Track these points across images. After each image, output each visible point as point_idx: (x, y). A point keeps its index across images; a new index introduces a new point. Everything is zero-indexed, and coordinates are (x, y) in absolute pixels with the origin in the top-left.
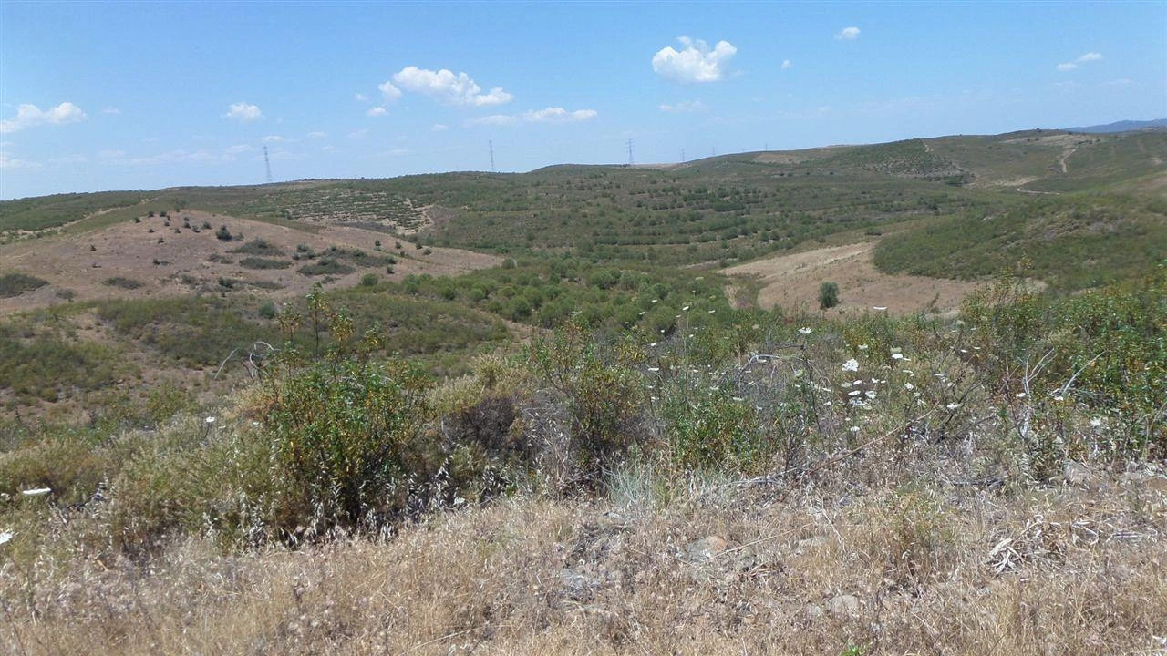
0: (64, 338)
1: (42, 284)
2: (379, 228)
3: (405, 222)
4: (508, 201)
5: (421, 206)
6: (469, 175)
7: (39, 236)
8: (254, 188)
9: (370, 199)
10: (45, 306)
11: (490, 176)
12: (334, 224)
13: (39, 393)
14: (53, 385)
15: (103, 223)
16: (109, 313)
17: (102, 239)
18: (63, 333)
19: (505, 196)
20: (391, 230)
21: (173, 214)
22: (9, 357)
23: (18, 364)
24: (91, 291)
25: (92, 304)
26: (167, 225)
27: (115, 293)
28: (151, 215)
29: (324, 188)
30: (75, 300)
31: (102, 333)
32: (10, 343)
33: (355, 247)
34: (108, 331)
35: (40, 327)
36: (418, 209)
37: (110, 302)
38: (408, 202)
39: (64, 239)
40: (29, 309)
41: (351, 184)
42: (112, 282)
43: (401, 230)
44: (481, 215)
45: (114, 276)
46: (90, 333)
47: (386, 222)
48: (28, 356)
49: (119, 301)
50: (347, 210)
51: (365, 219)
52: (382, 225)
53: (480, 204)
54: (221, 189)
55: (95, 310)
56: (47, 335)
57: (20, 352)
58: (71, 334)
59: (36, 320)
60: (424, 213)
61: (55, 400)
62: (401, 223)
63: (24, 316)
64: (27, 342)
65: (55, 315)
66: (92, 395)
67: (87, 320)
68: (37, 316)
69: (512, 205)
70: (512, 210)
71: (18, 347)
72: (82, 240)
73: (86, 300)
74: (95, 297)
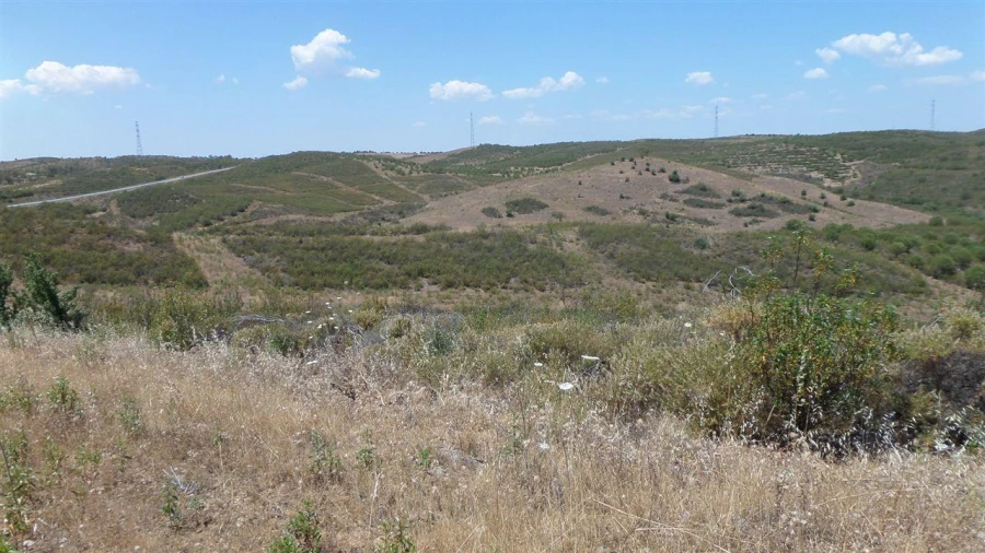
0: (554, 247)
1: (543, 206)
2: (808, 179)
3: (832, 175)
4: (944, 159)
5: (851, 161)
6: (904, 133)
7: (547, 172)
8: (703, 142)
9: (803, 153)
10: (545, 222)
11: (928, 134)
12: (767, 174)
13: (534, 284)
14: (544, 279)
15: (591, 164)
16: (586, 232)
17: (586, 176)
18: (554, 243)
19: (941, 155)
20: (818, 182)
21: (638, 160)
22: (519, 256)
23: (524, 262)
24: (574, 214)
25: (575, 224)
26: (633, 168)
27: (592, 218)
28: (623, 160)
29: (761, 142)
30: (563, 220)
31: (579, 246)
32: (520, 246)
33: (783, 195)
34: (583, 245)
35: (540, 237)
36: (847, 164)
37: (587, 223)
38: (838, 157)
39: (562, 175)
40: (536, 223)
41: (787, 140)
42: (589, 209)
43: (828, 182)
44: (912, 172)
45: (590, 205)
46: (572, 245)
47: (814, 174)
48: (532, 256)
49: (593, 224)
50: (779, 162)
51: (795, 170)
52: (810, 177)
53: (913, 161)
54: (676, 141)
55: (576, 229)
56: (544, 243)
57: (527, 254)
58: (559, 245)
59: (539, 232)
60: (853, 167)
61: (543, 291)
62: (828, 176)
63: (532, 228)
64: (532, 247)
65: (551, 229)
66: (567, 291)
67: (571, 235)
68: (540, 229)
69: (949, 164)
70: (948, 169)
71: (525, 250)
72: (574, 176)
73: (571, 220)
74: (578, 219)
